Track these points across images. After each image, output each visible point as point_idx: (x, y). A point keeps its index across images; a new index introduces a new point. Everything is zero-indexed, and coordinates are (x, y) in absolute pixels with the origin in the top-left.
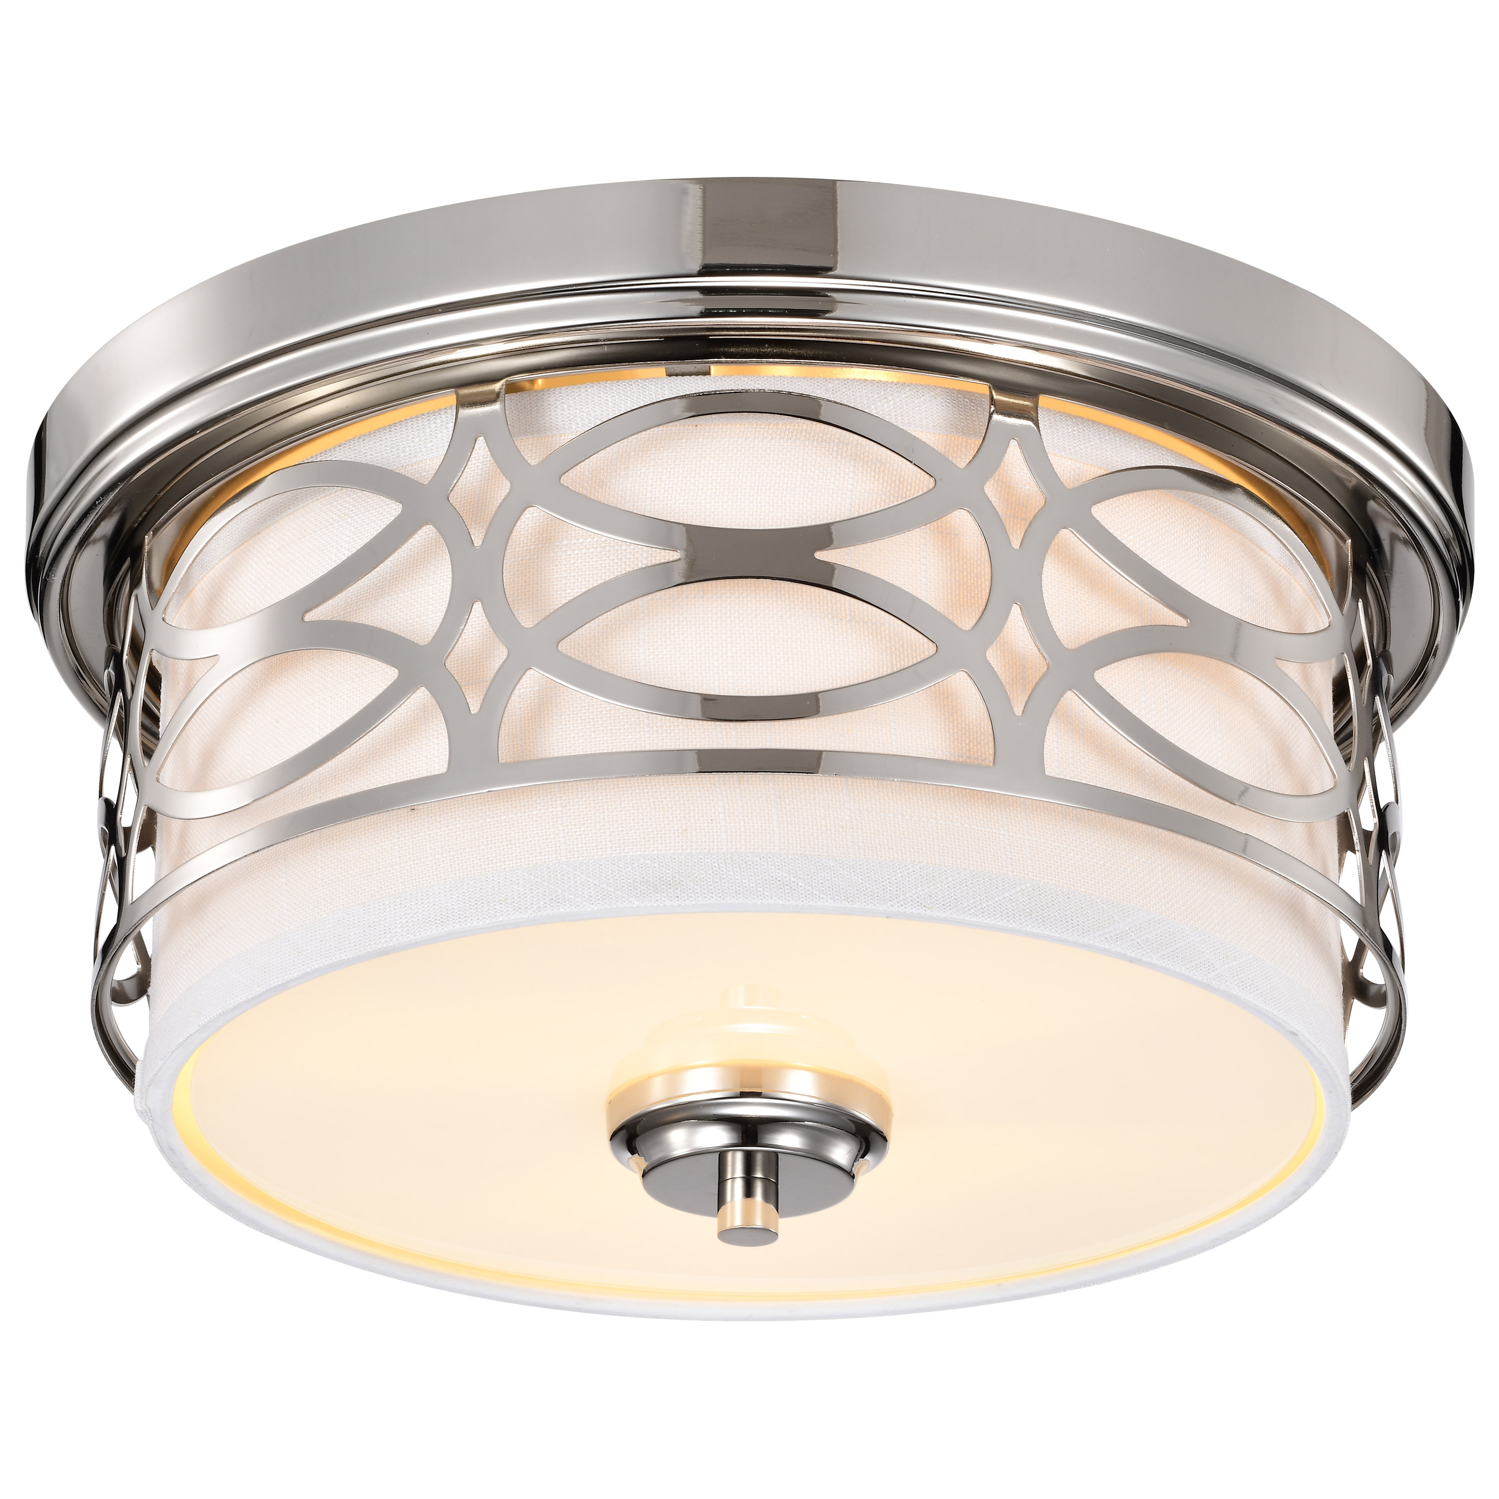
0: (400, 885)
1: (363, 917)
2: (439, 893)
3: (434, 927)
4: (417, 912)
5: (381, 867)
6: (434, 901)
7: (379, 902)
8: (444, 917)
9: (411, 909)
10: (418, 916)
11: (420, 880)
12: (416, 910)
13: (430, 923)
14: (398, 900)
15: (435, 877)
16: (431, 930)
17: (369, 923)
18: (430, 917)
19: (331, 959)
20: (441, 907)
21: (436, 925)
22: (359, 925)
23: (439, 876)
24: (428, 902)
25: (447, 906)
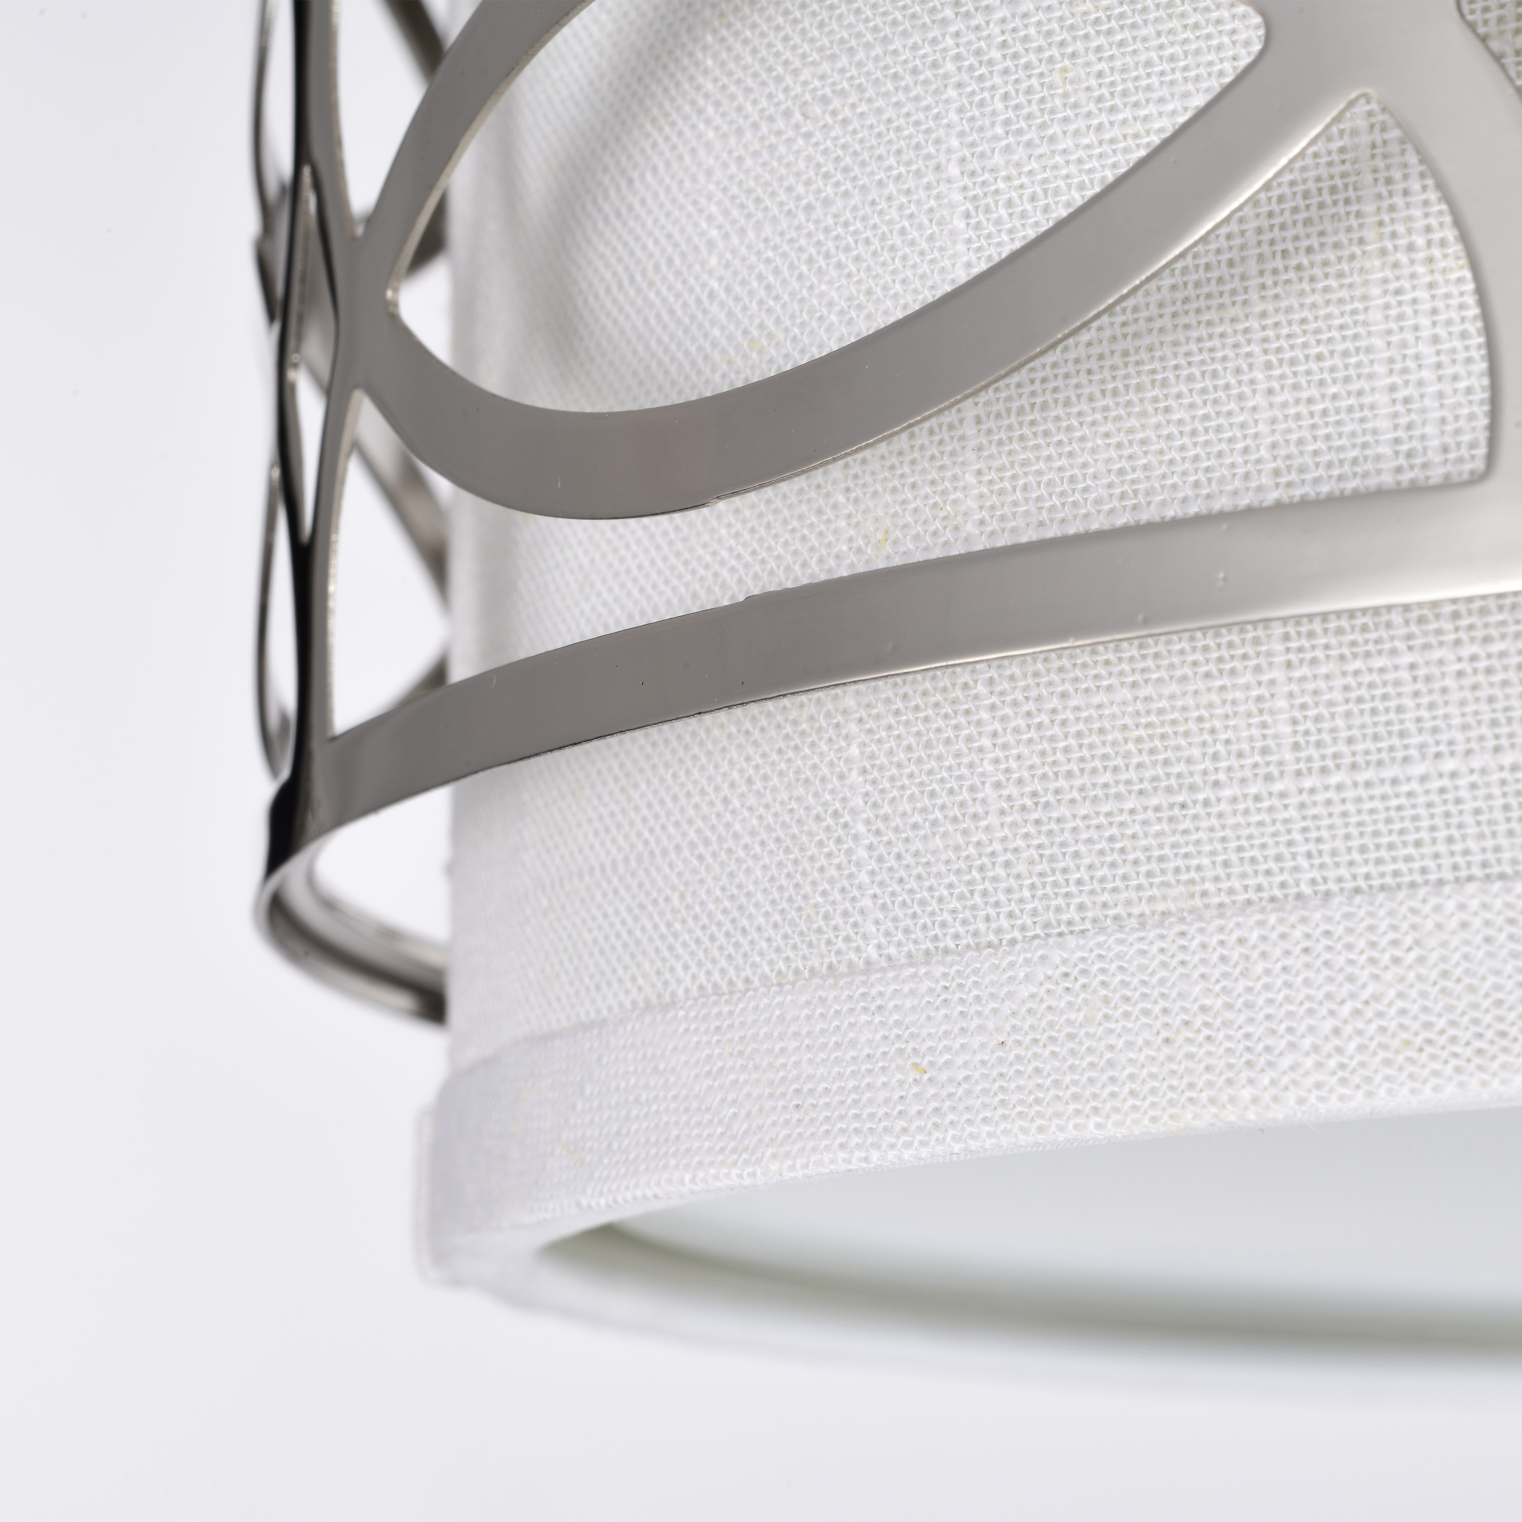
0: (1304, 863)
1: (1162, 981)
2: (1464, 925)
3: (1449, 1070)
4: (1376, 998)
5: (1222, 777)
6: (1444, 959)
7: (1221, 929)
8: (1490, 1034)
9: (1351, 979)
10: (1380, 1015)
11: (1383, 853)
12: (1372, 988)
13: (1429, 1050)
14: (1298, 933)
15: (1442, 848)
16: (1434, 1081)
17: (1184, 1010)
18: (1428, 1025)
19: (1040, 1129)
20: (1472, 989)
21: (1453, 1062)
22: (1146, 1012)
23: (1458, 847)
24: (1421, 960)
25: (1497, 987)
